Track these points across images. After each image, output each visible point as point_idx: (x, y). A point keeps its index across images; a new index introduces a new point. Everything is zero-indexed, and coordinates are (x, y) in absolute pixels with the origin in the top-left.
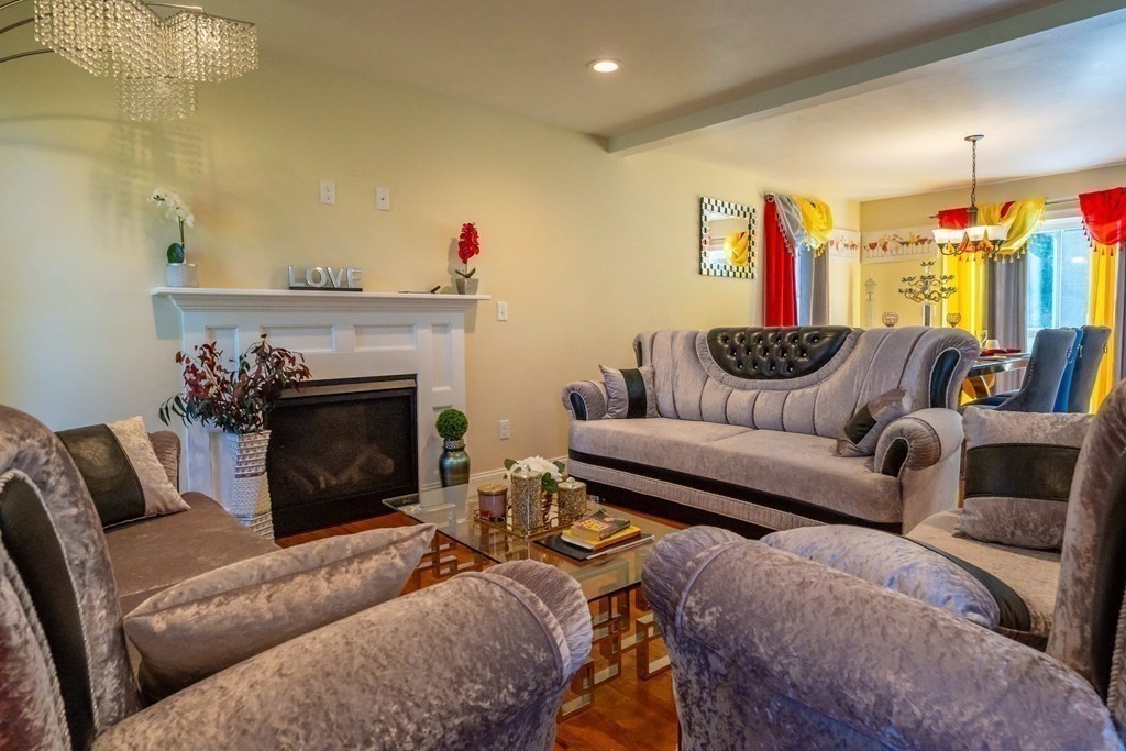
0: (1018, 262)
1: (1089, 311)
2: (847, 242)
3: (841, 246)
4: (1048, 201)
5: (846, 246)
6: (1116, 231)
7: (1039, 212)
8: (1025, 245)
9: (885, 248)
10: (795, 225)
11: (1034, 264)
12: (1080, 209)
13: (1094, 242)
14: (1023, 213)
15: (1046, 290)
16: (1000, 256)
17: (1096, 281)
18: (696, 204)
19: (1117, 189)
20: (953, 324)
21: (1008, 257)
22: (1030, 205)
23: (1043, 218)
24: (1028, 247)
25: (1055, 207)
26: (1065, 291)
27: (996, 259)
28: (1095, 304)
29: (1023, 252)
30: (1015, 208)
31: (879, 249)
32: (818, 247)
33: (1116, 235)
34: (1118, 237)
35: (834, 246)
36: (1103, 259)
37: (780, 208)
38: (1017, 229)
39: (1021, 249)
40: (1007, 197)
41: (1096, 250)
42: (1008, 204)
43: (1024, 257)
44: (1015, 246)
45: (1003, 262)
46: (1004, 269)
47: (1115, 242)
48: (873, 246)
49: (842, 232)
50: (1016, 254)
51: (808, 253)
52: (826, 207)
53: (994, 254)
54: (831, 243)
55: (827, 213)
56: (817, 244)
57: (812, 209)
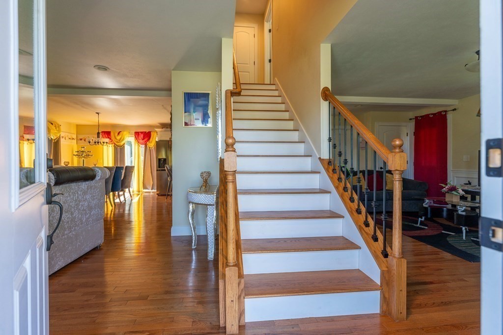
0: (122, 148)
2: (70, 137)
3: (67, 138)
4: (130, 132)
5: (70, 139)
7: (128, 135)
8: (124, 143)
9: (85, 140)
12: (134, 135)
14: (123, 134)
16: (118, 146)
20: (95, 165)
21: (120, 146)
22: (126, 132)
23: (129, 137)
29: (124, 145)
31: (83, 141)
32: (55, 138)
33: (143, 143)
35: (64, 138)
38: (121, 139)
40: (120, 129)
42: (120, 132)
43: (124, 147)
44: (122, 143)
45: (119, 148)
46: (119, 150)
47: (143, 145)
48: (81, 139)
49: (67, 134)
50: (122, 146)
52: (58, 125)
53: (116, 145)
54: (63, 137)
55: (59, 127)
56: (54, 137)
57: (51, 125)
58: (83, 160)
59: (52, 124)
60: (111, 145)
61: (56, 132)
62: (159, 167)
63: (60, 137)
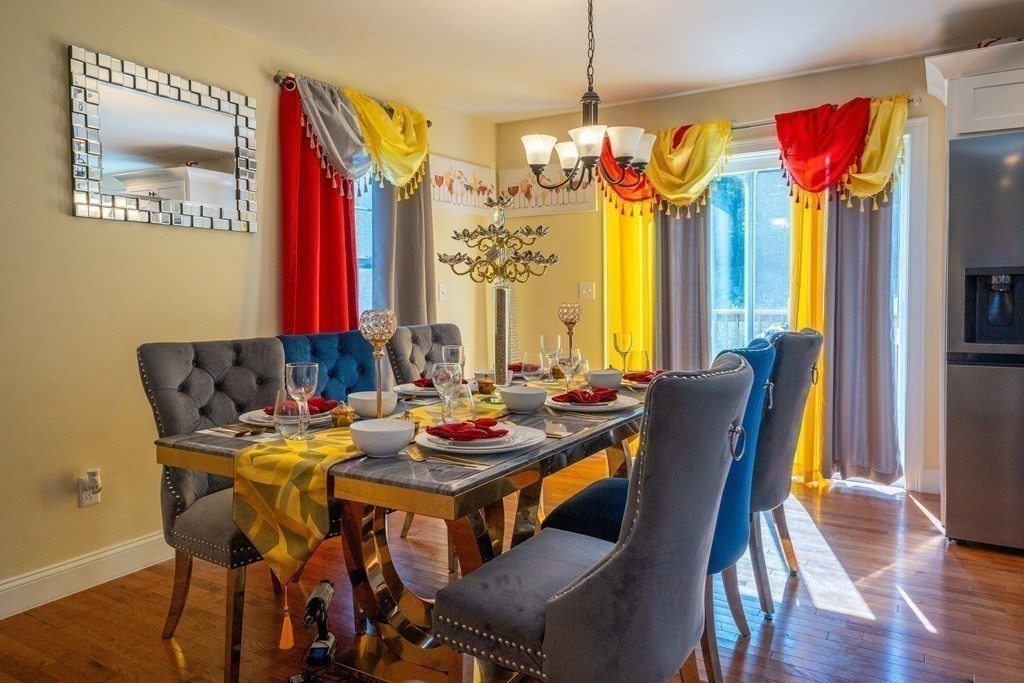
0: (696, 216)
1: (790, 292)
2: (470, 182)
3: (458, 187)
4: (736, 125)
5: (468, 188)
6: (824, 170)
7: (724, 141)
8: (706, 191)
9: (528, 195)
10: (343, 140)
11: (719, 221)
12: (776, 138)
13: (795, 187)
14: (702, 142)
15: (737, 261)
16: (674, 208)
17: (799, 249)
18: (53, 59)
19: (824, 107)
21: (684, 209)
22: (712, 129)
23: (729, 151)
24: (710, 196)
25: (743, 135)
26: (760, 265)
27: (668, 213)
28: (798, 284)
29: (704, 203)
30: (691, 135)
31: (520, 195)
32: (403, 183)
33: (824, 179)
34: (827, 179)
35: (446, 187)
36: (808, 213)
37: (311, 106)
38: (691, 168)
39: (701, 198)
40: (687, 114)
41: (798, 201)
42: (684, 129)
43: (705, 209)
44: (694, 191)
45: (678, 217)
46: (680, 229)
47: (822, 189)
48: (513, 191)
49: (459, 166)
50: (694, 205)
51: (384, 192)
52: (418, 116)
53: (665, 204)
54: (440, 181)
55: (418, 128)
56: (396, 177)
57: (385, 116)
58: (501, 294)
59: (390, 112)
60: (637, 207)
61: (404, 147)
62: (970, 338)
63: (426, 178)
